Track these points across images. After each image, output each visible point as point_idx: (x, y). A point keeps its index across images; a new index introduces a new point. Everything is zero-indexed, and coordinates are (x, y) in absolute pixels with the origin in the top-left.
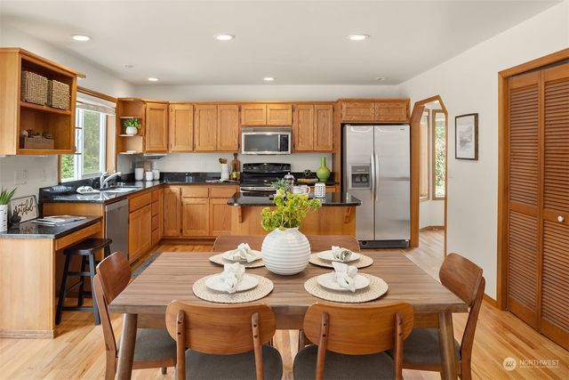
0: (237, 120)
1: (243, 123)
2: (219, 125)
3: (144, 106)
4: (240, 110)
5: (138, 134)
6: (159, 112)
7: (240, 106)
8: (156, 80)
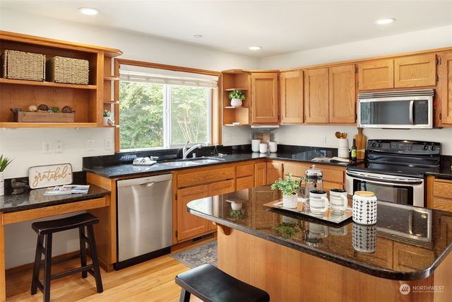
0: (353, 84)
1: (361, 87)
2: (331, 91)
3: (249, 76)
4: (356, 71)
5: (243, 105)
6: (267, 82)
7: (356, 66)
8: (258, 48)
